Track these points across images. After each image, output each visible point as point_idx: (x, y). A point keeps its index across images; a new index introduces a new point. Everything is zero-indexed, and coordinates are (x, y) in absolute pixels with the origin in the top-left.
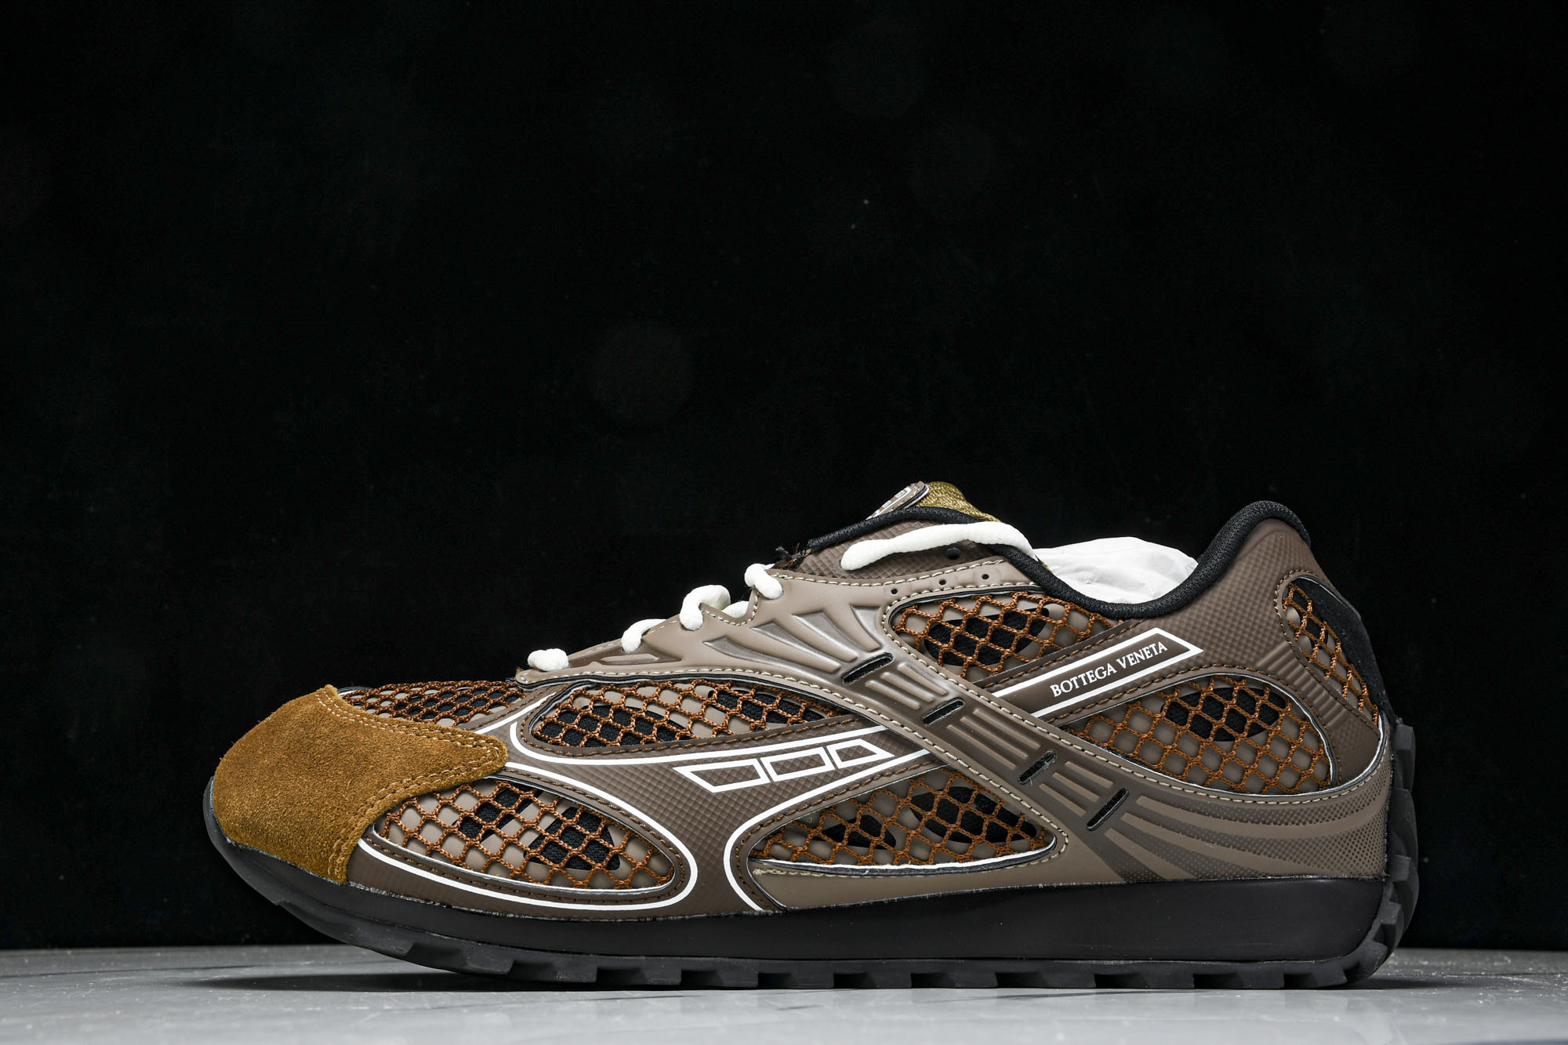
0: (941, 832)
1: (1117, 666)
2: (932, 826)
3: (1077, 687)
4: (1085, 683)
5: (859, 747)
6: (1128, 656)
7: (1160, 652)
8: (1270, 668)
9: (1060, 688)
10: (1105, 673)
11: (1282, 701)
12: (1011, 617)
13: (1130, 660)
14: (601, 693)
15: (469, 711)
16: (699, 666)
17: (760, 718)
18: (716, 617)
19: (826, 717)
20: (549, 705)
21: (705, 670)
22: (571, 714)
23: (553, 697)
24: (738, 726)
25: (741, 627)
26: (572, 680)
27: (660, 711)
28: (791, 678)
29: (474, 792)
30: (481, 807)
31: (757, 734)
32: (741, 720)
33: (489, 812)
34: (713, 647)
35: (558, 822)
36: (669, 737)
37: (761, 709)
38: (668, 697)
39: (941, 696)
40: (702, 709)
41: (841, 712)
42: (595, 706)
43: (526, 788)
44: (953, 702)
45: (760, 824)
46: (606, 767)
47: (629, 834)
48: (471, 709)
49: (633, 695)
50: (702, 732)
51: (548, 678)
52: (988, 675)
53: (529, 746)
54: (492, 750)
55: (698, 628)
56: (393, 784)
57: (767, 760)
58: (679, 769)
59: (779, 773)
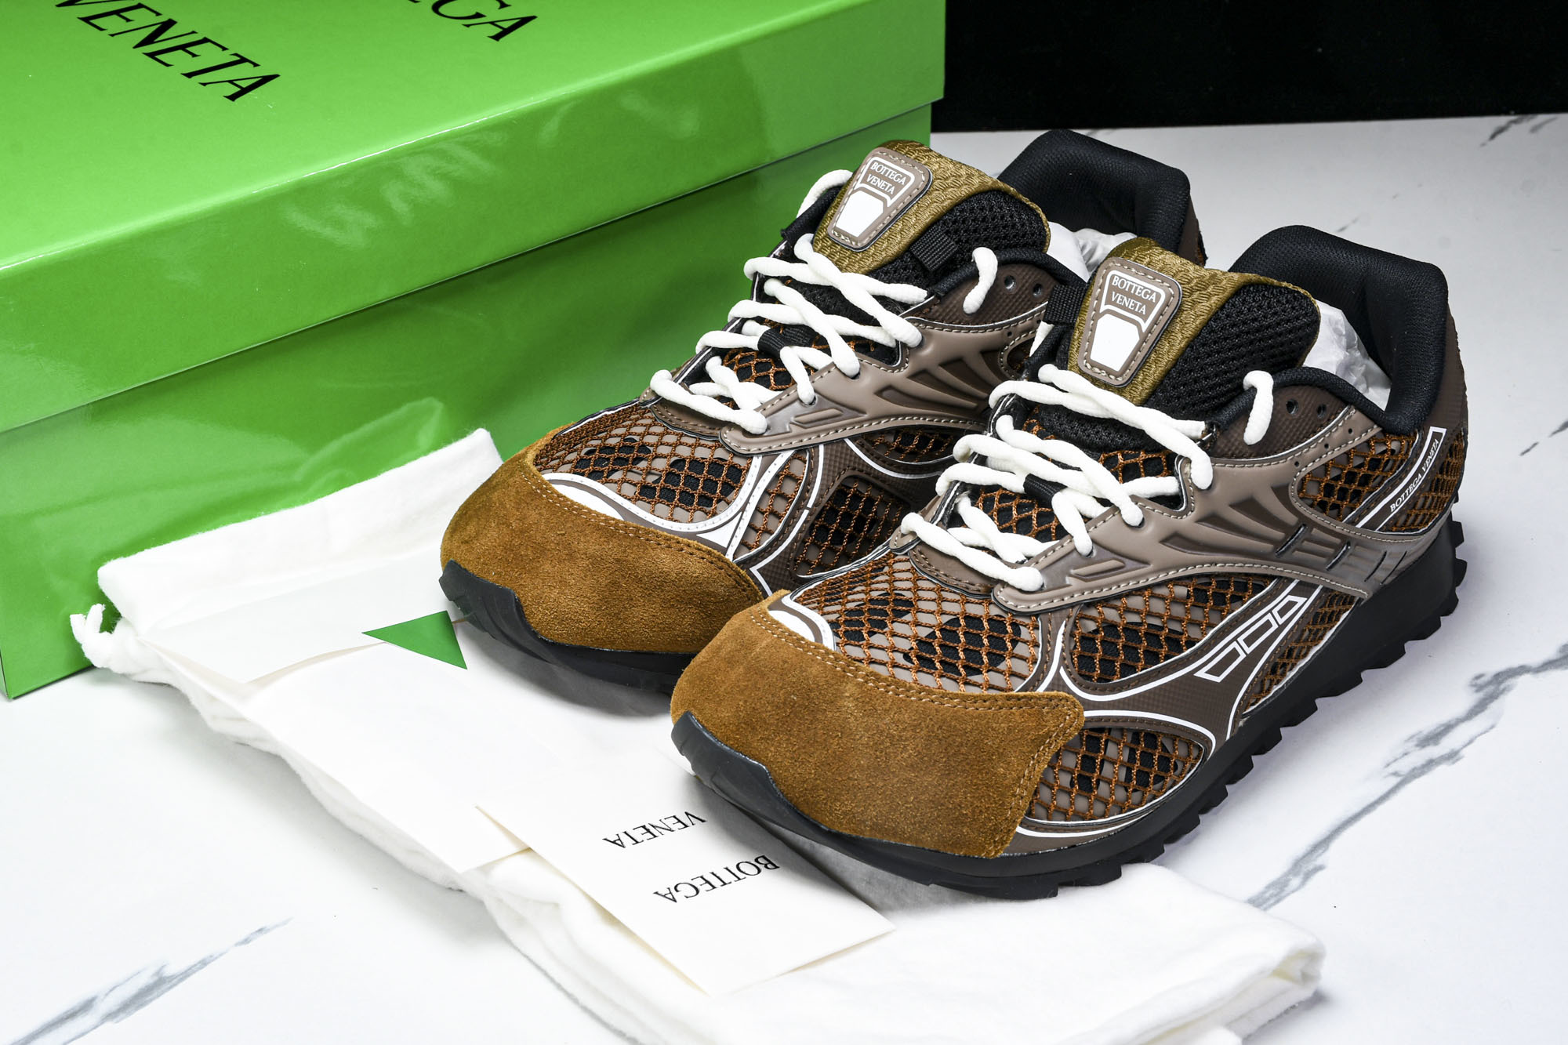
3: (1403, 498)
4: (1407, 494)
5: (1289, 601)
9: (1395, 505)
10: (1418, 482)
12: (1370, 463)
14: (1099, 612)
15: (1002, 658)
16: (1166, 570)
17: (1225, 604)
18: (1154, 510)
19: (1266, 586)
20: (1068, 635)
21: (1173, 572)
22: (1087, 640)
23: (1065, 626)
24: (1214, 616)
25: (1183, 520)
26: (1072, 606)
27: (1157, 622)
28: (1240, 565)
29: (1068, 748)
30: (1082, 760)
31: (1232, 620)
32: (1214, 610)
33: (1088, 763)
34: (1170, 547)
35: (1133, 751)
36: (1175, 645)
37: (1224, 595)
38: (1158, 606)
39: (1338, 548)
40: (1187, 611)
41: (1272, 578)
42: (1103, 628)
43: (1101, 730)
44: (1345, 548)
45: (1246, 692)
46: (1149, 691)
47: (1174, 738)
48: (1001, 656)
49: (1128, 610)
50: (1194, 632)
51: (1045, 605)
52: (1353, 511)
53: (1086, 689)
54: (1068, 706)
55: (1142, 524)
56: (1027, 772)
57: (1241, 639)
58: (1197, 674)
59: (1249, 646)
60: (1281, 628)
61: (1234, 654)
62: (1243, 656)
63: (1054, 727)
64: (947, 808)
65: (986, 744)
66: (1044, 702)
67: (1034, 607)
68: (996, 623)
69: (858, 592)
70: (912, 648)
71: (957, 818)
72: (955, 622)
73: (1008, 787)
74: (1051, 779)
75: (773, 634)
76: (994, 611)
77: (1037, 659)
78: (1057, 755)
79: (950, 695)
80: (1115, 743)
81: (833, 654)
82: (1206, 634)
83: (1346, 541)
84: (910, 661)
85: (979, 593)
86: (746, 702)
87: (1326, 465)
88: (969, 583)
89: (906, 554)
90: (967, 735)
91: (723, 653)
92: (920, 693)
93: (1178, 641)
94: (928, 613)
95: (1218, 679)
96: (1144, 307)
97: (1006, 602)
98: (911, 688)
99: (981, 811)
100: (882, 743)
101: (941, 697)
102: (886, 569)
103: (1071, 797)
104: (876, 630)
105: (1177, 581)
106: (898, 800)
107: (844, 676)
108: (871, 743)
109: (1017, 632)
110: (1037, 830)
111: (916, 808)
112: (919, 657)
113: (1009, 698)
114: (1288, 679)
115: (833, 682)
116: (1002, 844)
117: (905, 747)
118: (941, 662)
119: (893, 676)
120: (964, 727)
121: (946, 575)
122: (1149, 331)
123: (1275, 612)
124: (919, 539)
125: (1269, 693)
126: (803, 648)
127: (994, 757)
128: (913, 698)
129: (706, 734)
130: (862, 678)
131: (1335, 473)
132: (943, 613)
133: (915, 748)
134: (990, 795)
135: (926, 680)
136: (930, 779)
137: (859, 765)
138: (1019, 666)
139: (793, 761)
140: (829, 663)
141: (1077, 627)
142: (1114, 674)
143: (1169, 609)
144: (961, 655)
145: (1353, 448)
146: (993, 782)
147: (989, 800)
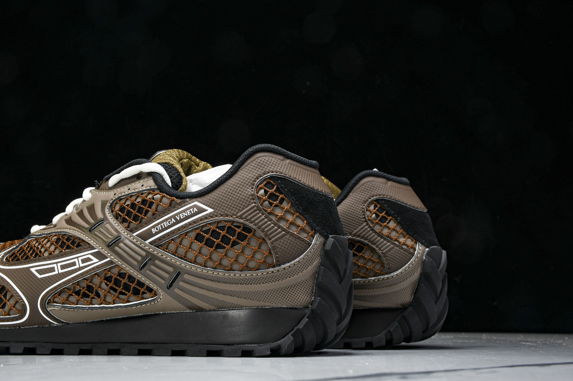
0: (115, 290)
1: (176, 219)
2: (112, 288)
3: (161, 229)
4: (164, 227)
5: (89, 258)
6: (181, 215)
7: (194, 212)
8: (244, 216)
9: (155, 230)
10: (171, 222)
11: (248, 230)
12: (144, 202)
13: (181, 216)
14: (33, 241)
17: (64, 247)
24: (57, 251)
27: (40, 247)
31: (59, 254)
32: (58, 248)
37: (66, 244)
38: (45, 241)
40: (50, 246)
41: (88, 244)
44: (118, 239)
47: (12, 295)
50: (46, 254)
55: (69, 214)
57: (59, 265)
58: (31, 269)
59: (61, 269)
83: (119, 235)
87: (127, 198)
93: (38, 255)
105: (57, 234)
131: (129, 203)
142: (13, 261)
143: (47, 243)
145: (139, 192)
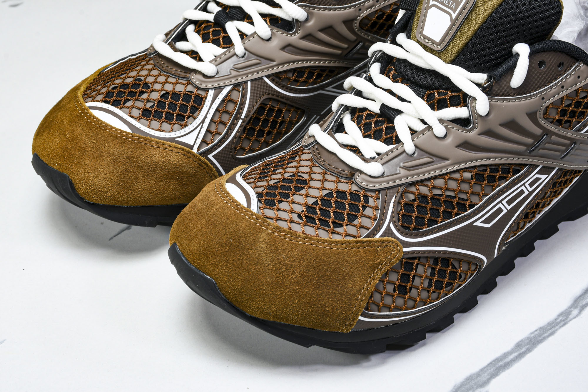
5: (536, 178)
14: (417, 189)
15: (356, 217)
16: (459, 163)
17: (496, 182)
18: (453, 128)
19: (522, 170)
20: (396, 203)
21: (463, 165)
22: (408, 206)
23: (395, 198)
24: (488, 189)
25: (471, 134)
26: (400, 185)
27: (452, 194)
28: (505, 159)
29: (394, 270)
30: (401, 277)
31: (498, 191)
32: (488, 186)
33: (405, 278)
34: (461, 149)
35: (433, 269)
36: (462, 207)
37: (495, 177)
38: (453, 185)
39: (568, 146)
40: (471, 187)
41: (525, 165)
42: (418, 198)
43: (414, 258)
44: (573, 146)
45: (507, 231)
46: (445, 235)
47: (460, 261)
48: (356, 216)
49: (434, 187)
50: (474, 199)
51: (384, 185)
52: (579, 124)
53: (405, 235)
54: (393, 246)
55: (445, 136)
56: (365, 286)
57: (504, 202)
58: (475, 224)
59: (509, 205)
60: (530, 193)
61: (500, 210)
62: (505, 211)
63: (384, 258)
64: (317, 307)
65: (342, 270)
66: (379, 244)
67: (378, 186)
68: (355, 196)
69: (278, 173)
70: (303, 211)
71: (323, 313)
72: (330, 195)
73: (354, 295)
74: (381, 288)
75: (224, 200)
76: (354, 188)
77: (377, 218)
78: (386, 274)
79: (322, 241)
80: (423, 265)
81: (255, 215)
82: (482, 200)
83: (574, 142)
84: (301, 219)
85: (346, 176)
86: (204, 241)
87: (562, 98)
88: (341, 170)
89: (309, 149)
90: (331, 264)
91: (196, 210)
92: (305, 239)
93: (464, 205)
94: (315, 189)
95: (488, 226)
96: (454, 4)
97: (362, 183)
98: (299, 236)
99: (337, 309)
100: (281, 269)
101: (317, 242)
102: (297, 158)
103: (393, 298)
104: (283, 199)
105: (466, 170)
106: (288, 302)
107: (260, 229)
108: (274, 269)
109: (367, 201)
110: (371, 318)
111: (299, 307)
112: (306, 217)
113: (357, 242)
114: (536, 219)
115: (253, 232)
116: (350, 326)
117: (294, 271)
118: (319, 220)
119: (290, 229)
120: (329, 259)
121: (329, 165)
122: (457, 18)
123: (527, 185)
124: (316, 141)
125: (523, 229)
126: (239, 210)
127: (346, 278)
128: (300, 243)
129: (183, 258)
130: (271, 230)
131: (568, 102)
132: (324, 189)
133: (299, 272)
134: (343, 300)
135: (310, 231)
136: (308, 290)
137: (266, 282)
138: (366, 222)
139: (229, 278)
140: (253, 221)
141: (403, 198)
142: (424, 225)
143: (459, 186)
144: (332, 215)
145: (581, 87)
146: (345, 292)
147: (342, 302)
